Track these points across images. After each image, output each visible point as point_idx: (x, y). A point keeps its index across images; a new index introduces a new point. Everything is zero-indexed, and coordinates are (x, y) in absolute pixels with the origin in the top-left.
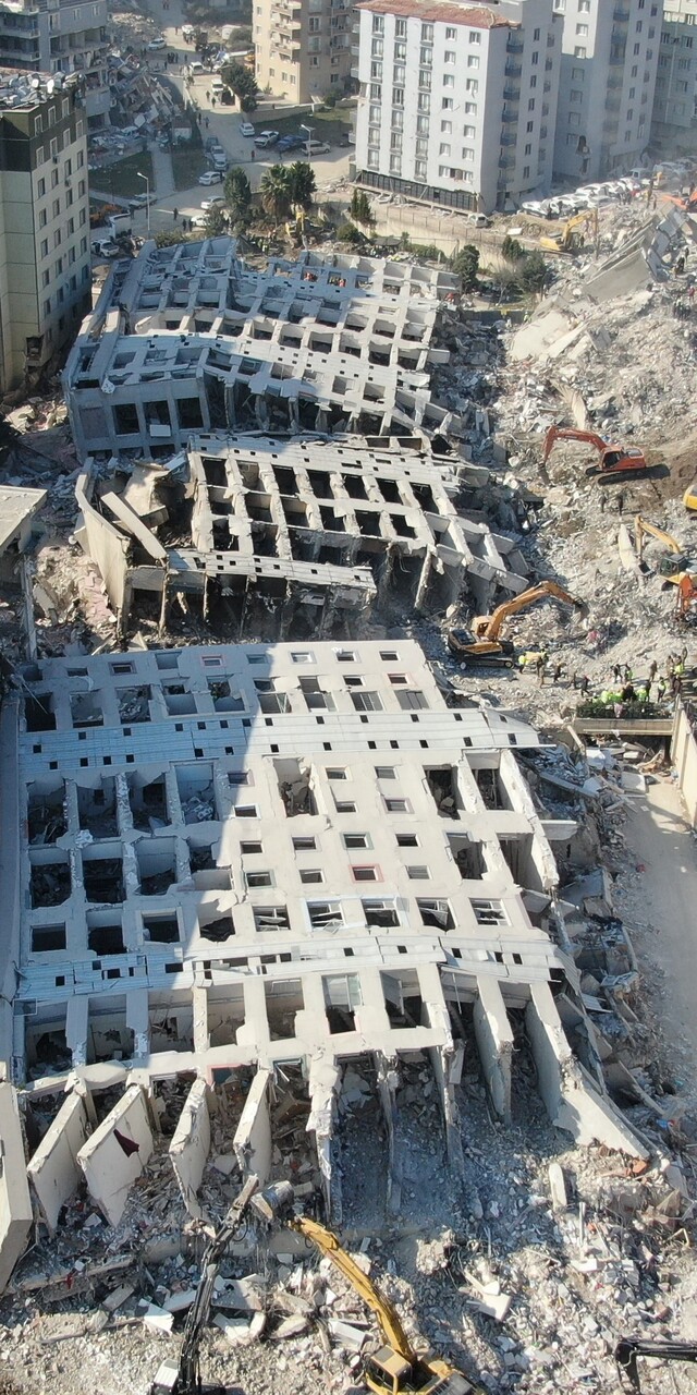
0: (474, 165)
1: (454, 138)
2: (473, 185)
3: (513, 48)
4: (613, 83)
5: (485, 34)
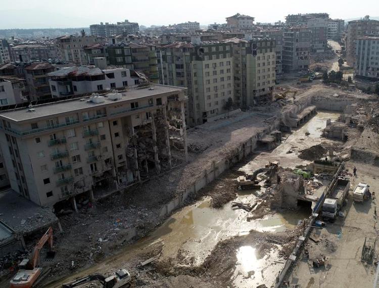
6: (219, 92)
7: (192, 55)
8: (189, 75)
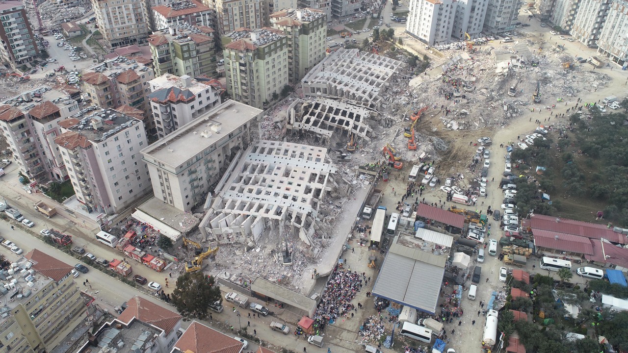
0: (428, 34)
1: (425, 27)
2: (427, 39)
3: (441, 9)
4: (471, 17)
5: (433, 5)
6: (277, 82)
7: (254, 55)
8: (251, 71)
